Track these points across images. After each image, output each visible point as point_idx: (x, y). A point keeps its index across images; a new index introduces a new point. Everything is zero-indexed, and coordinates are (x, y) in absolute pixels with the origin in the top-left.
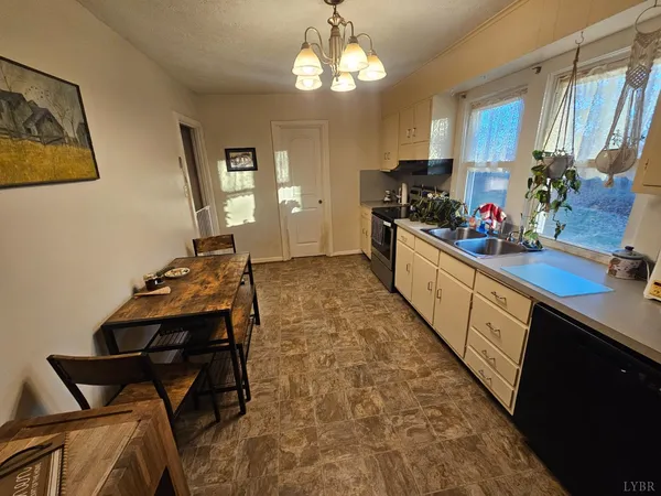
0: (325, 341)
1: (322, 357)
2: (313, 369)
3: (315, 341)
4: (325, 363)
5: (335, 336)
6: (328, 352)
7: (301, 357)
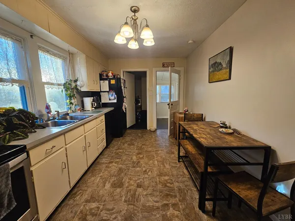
0: (146, 183)
1: (150, 173)
2: (155, 169)
3: (152, 184)
4: (149, 171)
5: (139, 186)
6: (146, 176)
7: (161, 175)
